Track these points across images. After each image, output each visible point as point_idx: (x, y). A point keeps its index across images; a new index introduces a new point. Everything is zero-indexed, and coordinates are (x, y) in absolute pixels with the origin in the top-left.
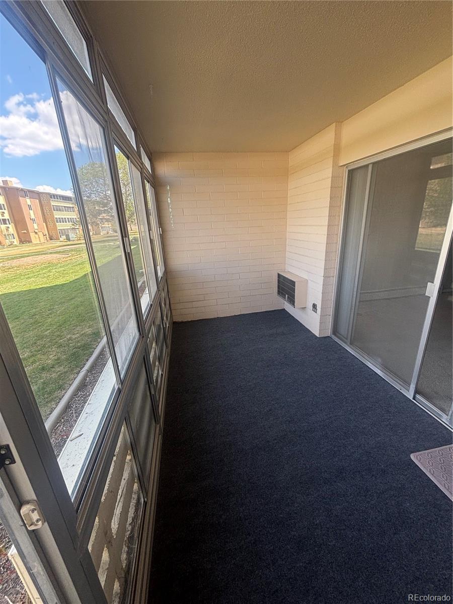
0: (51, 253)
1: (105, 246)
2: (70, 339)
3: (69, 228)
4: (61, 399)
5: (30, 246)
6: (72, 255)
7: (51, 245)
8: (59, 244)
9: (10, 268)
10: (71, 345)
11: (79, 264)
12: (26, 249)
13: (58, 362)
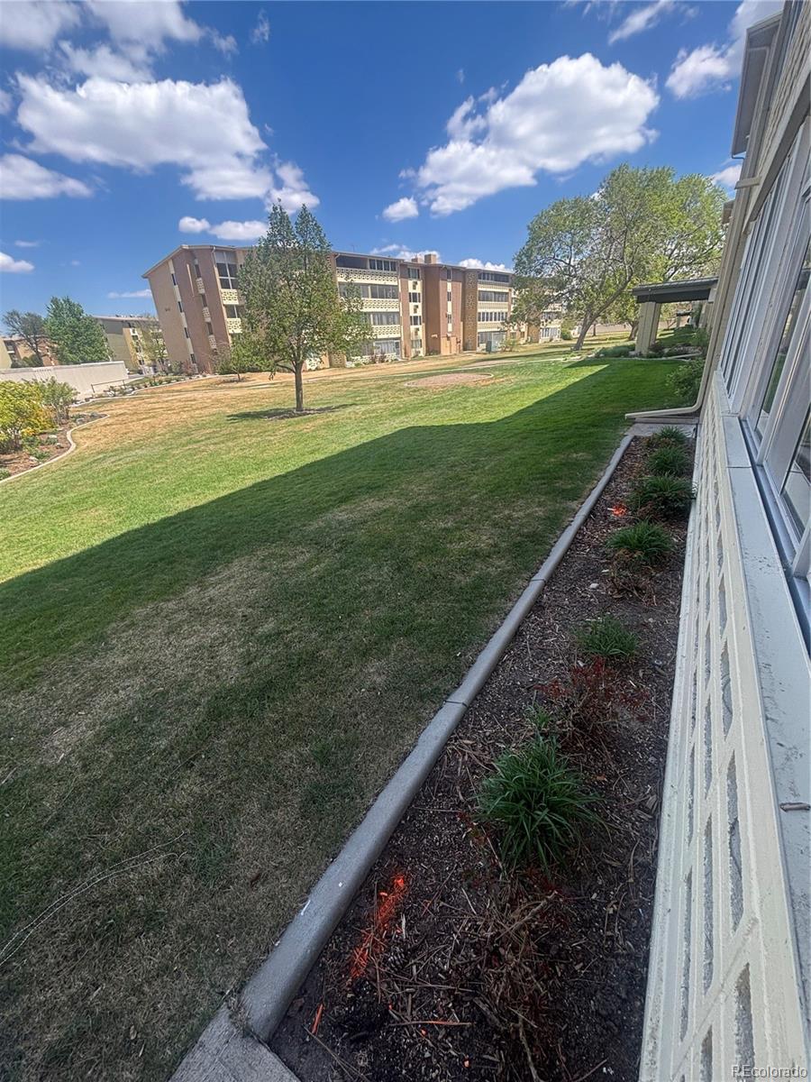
0: (465, 371)
1: (549, 364)
2: (510, 517)
3: (496, 330)
4: (506, 615)
5: (437, 359)
6: (496, 377)
7: (464, 359)
8: (474, 356)
9: (415, 391)
10: (512, 528)
11: (508, 393)
12: (432, 363)
13: (495, 550)
